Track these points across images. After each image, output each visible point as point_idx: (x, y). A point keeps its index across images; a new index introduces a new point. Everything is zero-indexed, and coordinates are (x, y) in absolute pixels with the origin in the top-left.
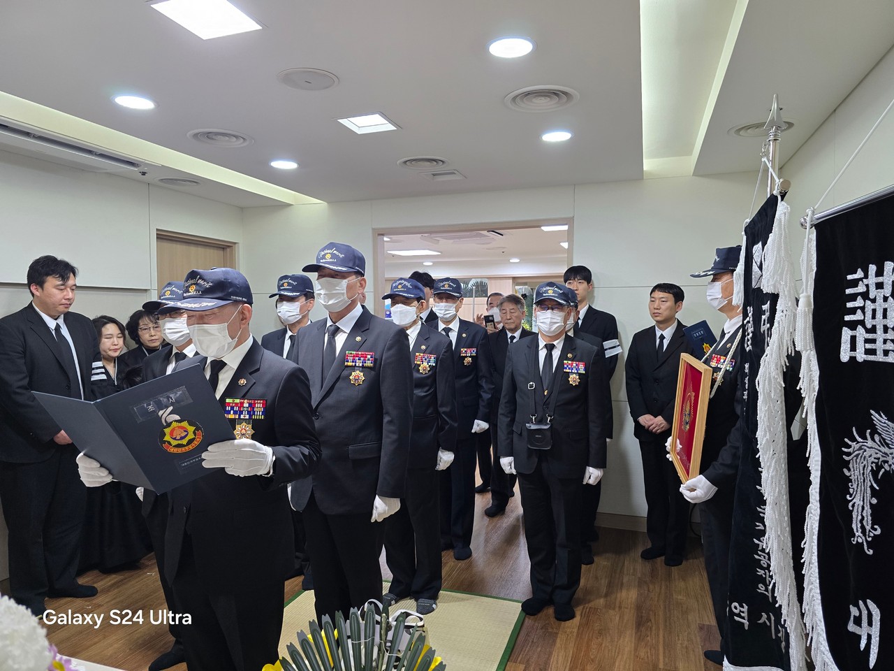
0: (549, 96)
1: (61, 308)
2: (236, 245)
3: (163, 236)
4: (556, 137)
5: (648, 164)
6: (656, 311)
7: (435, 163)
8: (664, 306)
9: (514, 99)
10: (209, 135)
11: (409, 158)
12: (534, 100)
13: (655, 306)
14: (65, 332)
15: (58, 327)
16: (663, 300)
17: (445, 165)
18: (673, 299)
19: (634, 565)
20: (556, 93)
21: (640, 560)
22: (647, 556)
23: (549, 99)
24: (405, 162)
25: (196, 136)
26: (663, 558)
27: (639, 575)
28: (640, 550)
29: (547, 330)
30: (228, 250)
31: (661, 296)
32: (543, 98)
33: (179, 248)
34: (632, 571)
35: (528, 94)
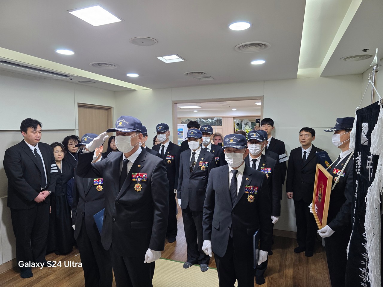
0: (256, 46)
1: (36, 141)
2: (113, 108)
3: (80, 106)
4: (258, 62)
5: (300, 72)
6: (303, 140)
7: (201, 74)
8: (307, 138)
9: (239, 47)
10: (99, 64)
11: (189, 72)
12: (249, 48)
13: (303, 138)
14: (39, 152)
15: (35, 150)
16: (307, 135)
17: (205, 75)
18: (311, 135)
19: (291, 256)
20: (259, 45)
21: (294, 253)
22: (297, 251)
23: (256, 47)
24: (187, 74)
25: (93, 65)
26: (304, 252)
27: (294, 261)
28: (293, 248)
29: (253, 153)
30: (109, 110)
31: (305, 134)
32: (253, 47)
33: (88, 110)
34: (290, 259)
35: (245, 45)
